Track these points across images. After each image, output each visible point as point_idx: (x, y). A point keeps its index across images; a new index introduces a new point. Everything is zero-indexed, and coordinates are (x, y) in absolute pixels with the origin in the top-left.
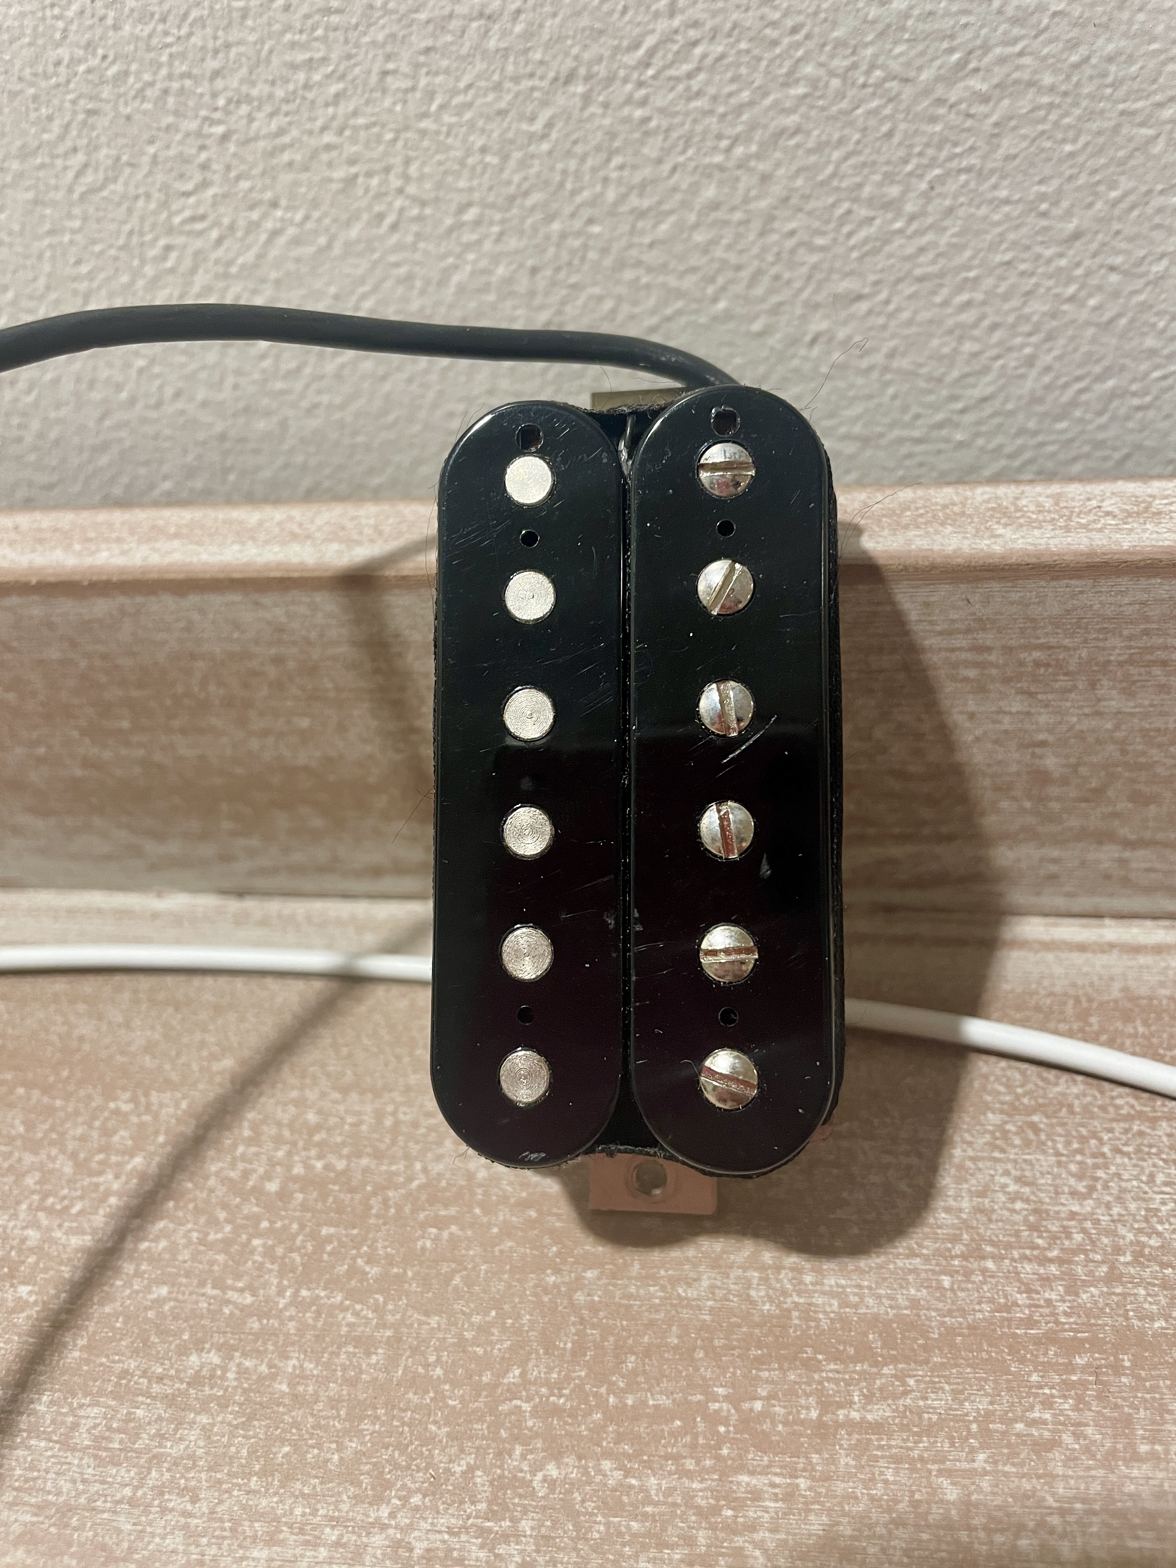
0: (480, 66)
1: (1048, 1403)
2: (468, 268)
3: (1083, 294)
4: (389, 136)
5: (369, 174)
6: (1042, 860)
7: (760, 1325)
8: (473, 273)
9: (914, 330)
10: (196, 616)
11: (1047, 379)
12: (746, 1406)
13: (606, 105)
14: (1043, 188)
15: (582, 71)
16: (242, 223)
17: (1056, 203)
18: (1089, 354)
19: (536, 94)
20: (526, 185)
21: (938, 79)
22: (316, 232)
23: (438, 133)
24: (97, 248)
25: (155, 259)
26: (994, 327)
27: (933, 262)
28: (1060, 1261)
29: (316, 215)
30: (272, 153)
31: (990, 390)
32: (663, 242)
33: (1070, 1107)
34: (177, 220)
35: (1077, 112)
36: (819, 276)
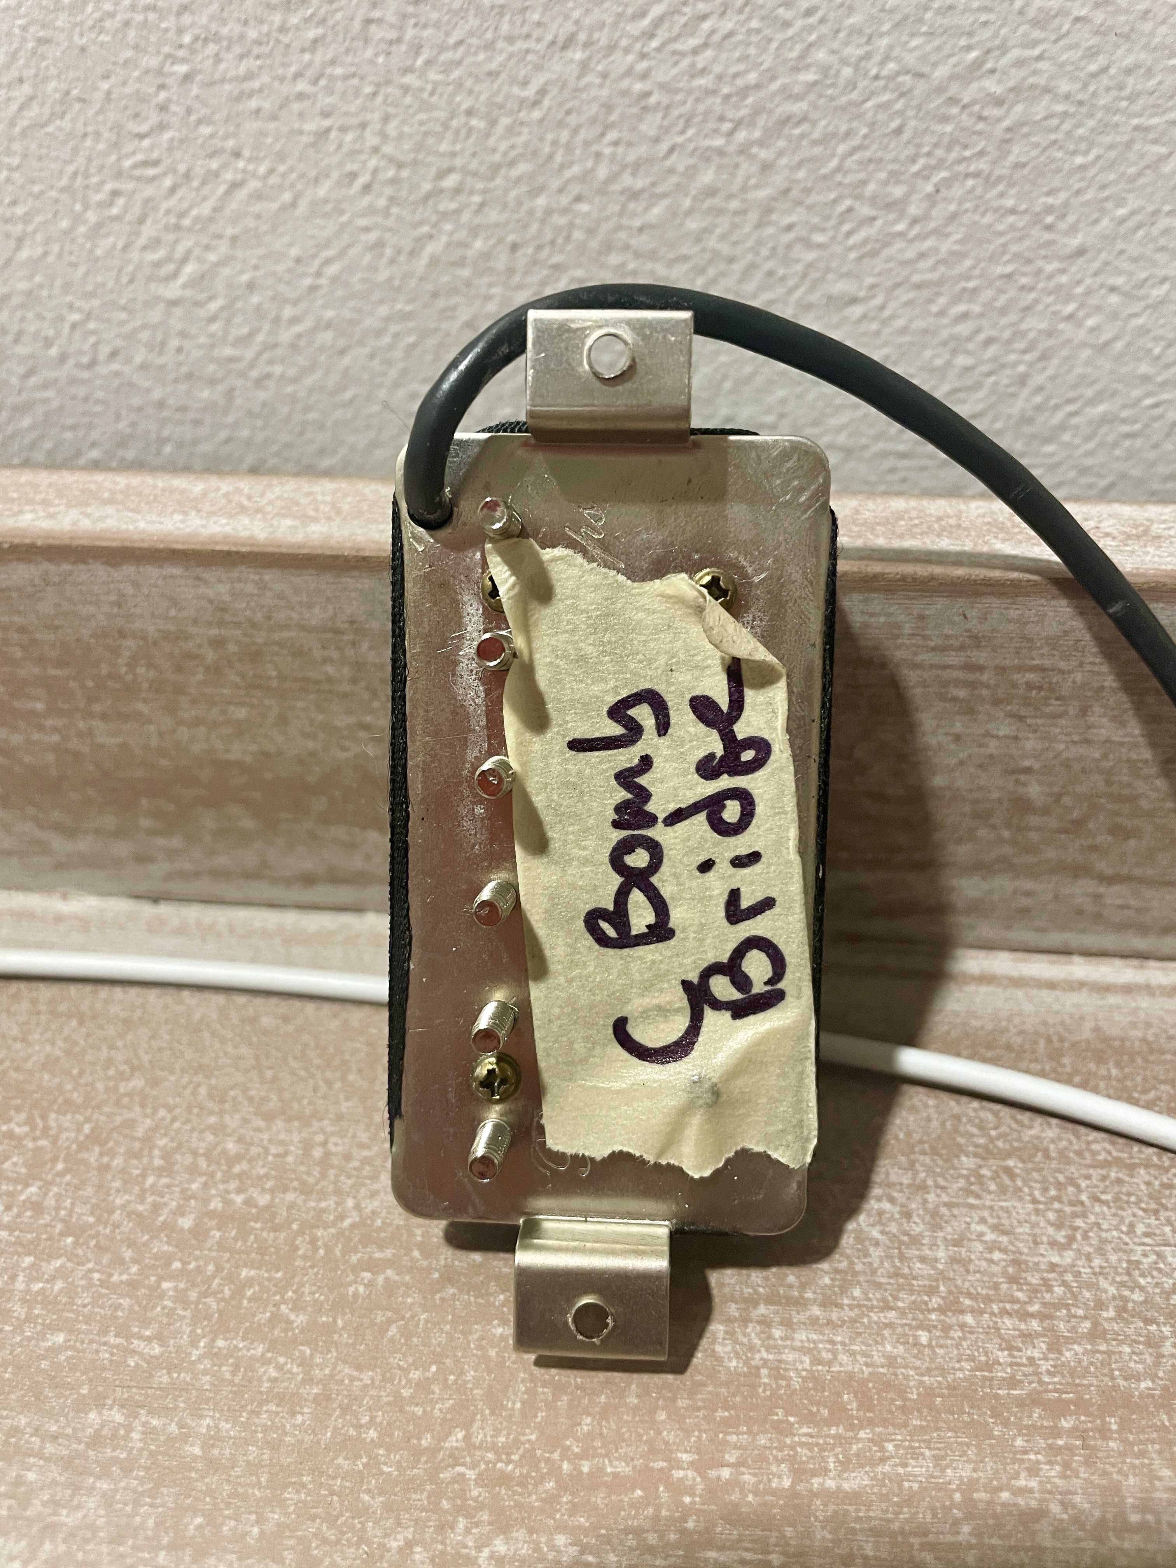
0: (473, 22)
1: (1033, 1470)
2: (444, 239)
3: (1081, 314)
4: (368, 89)
5: (343, 129)
6: (1015, 893)
7: (726, 1384)
8: (448, 244)
9: (908, 338)
10: (129, 590)
11: (1038, 399)
12: (712, 1473)
13: (604, 76)
14: (1050, 200)
15: (582, 37)
16: (199, 171)
17: (1062, 217)
18: (1083, 377)
19: (530, 57)
20: (512, 154)
21: (953, 77)
22: (280, 188)
23: (422, 90)
24: (36, 188)
25: (100, 205)
26: (989, 342)
27: (933, 269)
28: (1042, 1317)
29: (282, 169)
30: (239, 98)
31: (980, 407)
32: (652, 226)
33: (1046, 1151)
34: (127, 163)
35: (1091, 123)
36: (814, 275)
